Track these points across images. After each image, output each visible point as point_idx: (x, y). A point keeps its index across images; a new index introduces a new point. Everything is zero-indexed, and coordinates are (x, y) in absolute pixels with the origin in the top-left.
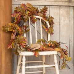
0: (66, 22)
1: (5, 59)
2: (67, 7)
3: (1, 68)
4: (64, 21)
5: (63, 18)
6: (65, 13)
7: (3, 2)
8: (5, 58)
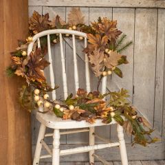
0: (147, 43)
1: (15, 128)
2: (151, 10)
3: (7, 145)
4: (144, 41)
5: (141, 34)
6: (146, 23)
7: (6, 8)
8: (15, 124)
